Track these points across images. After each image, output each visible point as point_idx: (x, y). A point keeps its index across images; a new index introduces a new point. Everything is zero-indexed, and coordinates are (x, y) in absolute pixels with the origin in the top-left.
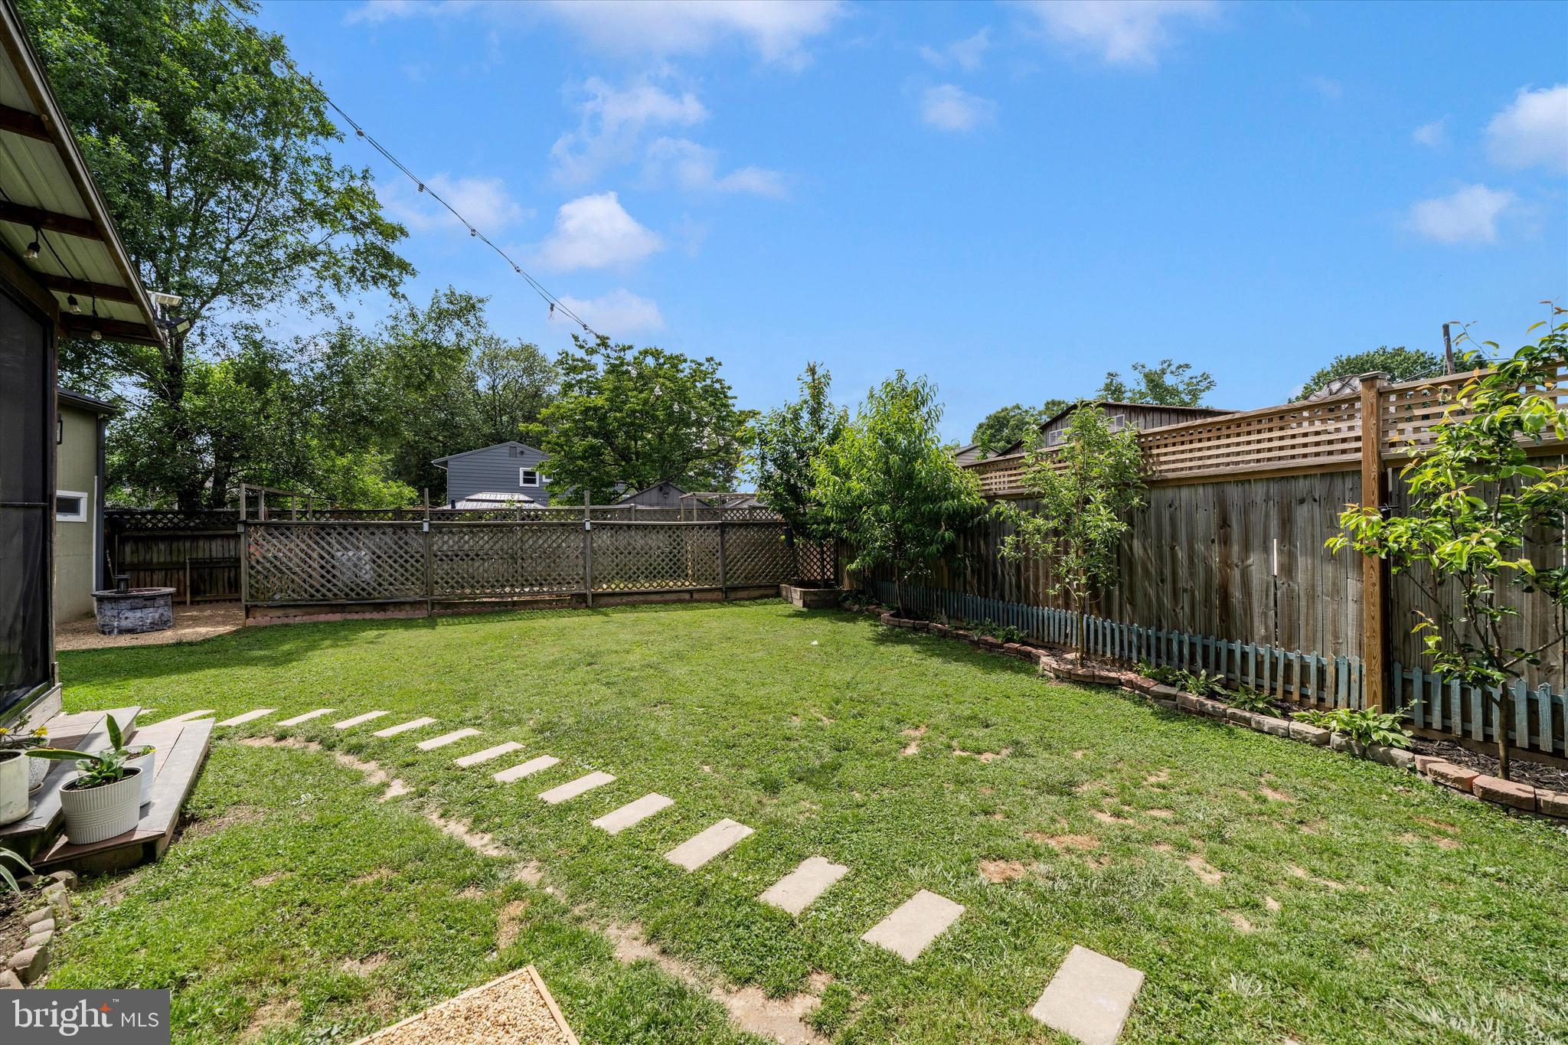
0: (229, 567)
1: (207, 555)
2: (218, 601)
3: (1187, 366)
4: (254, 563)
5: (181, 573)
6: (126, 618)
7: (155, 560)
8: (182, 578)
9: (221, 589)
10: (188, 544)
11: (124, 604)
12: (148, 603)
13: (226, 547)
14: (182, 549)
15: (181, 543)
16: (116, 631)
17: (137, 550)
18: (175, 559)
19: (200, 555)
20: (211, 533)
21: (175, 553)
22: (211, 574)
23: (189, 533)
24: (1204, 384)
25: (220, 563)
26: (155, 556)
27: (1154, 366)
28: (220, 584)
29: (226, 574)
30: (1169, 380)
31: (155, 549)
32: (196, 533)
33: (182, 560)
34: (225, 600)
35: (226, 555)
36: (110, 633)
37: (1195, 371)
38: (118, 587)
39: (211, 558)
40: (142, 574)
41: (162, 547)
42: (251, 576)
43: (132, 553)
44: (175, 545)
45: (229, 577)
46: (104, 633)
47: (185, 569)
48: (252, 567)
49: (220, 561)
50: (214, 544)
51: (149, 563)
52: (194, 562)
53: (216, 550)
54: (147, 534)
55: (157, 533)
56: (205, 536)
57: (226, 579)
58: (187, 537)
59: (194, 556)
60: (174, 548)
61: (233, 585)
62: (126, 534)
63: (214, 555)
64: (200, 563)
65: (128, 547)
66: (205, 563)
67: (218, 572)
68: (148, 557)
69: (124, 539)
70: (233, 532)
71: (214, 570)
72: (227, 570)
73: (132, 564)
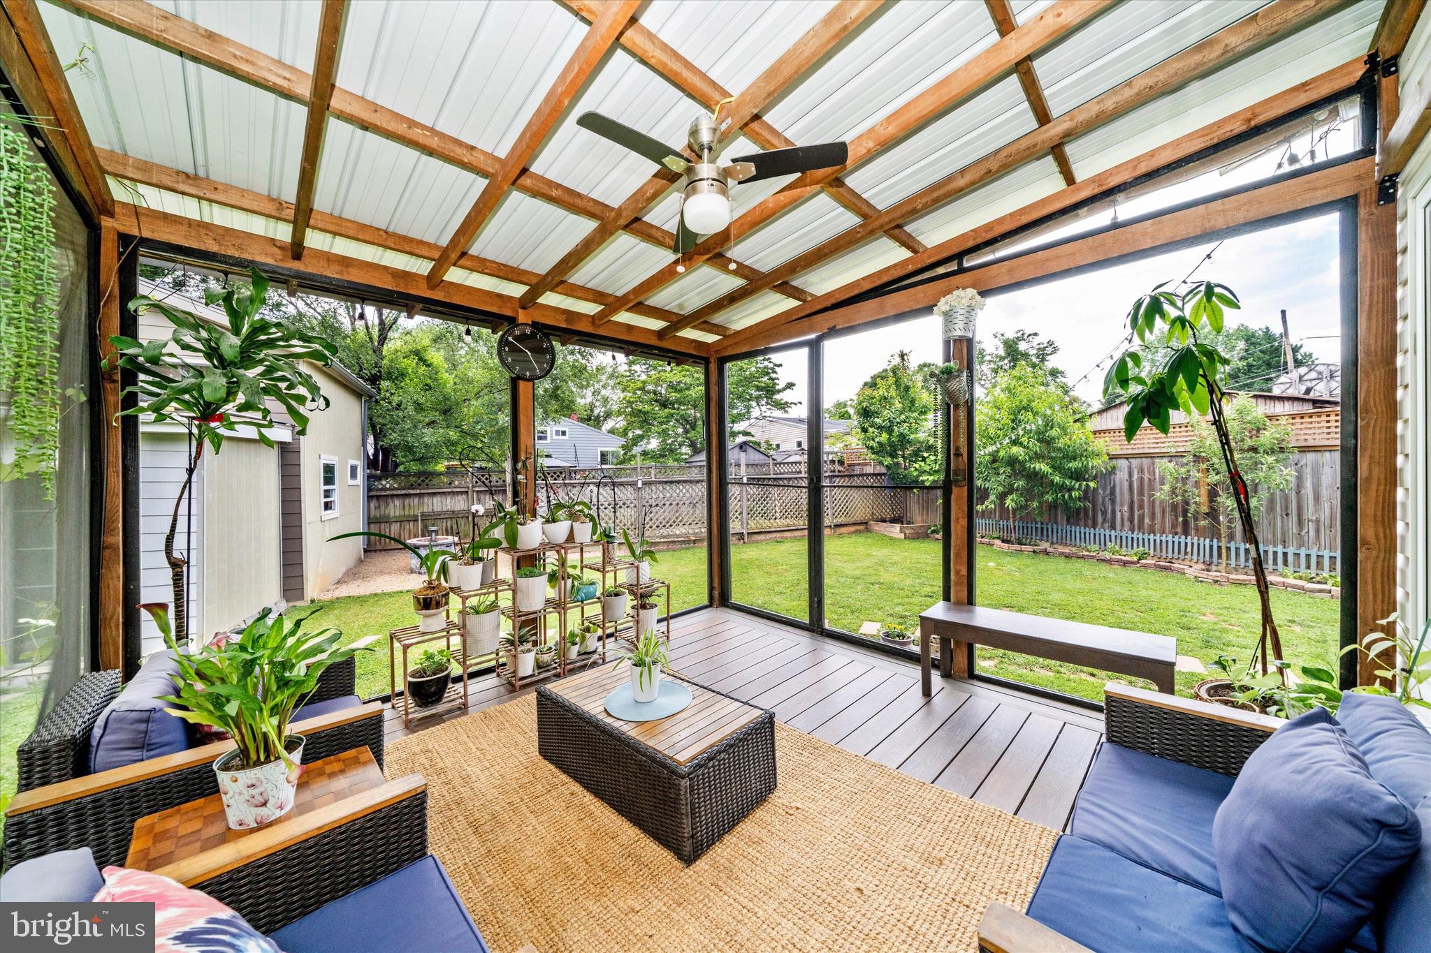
0: (446, 518)
1: (430, 510)
3: (1036, 334)
7: (392, 515)
8: (412, 528)
10: (416, 500)
13: (444, 502)
14: (412, 505)
15: (411, 500)
17: (379, 506)
18: (407, 512)
19: (426, 510)
20: (434, 491)
21: (407, 508)
24: (1049, 350)
25: (439, 515)
27: (1011, 335)
29: (444, 524)
30: (1022, 346)
31: (391, 504)
33: (412, 514)
35: (444, 509)
37: (1043, 339)
39: (433, 511)
40: (383, 525)
43: (375, 508)
44: (407, 501)
45: (447, 527)
47: (417, 520)
49: (440, 513)
50: (435, 500)
51: (388, 517)
52: (423, 514)
53: (438, 504)
54: (388, 493)
55: (395, 492)
56: (428, 494)
57: (444, 528)
58: (416, 495)
59: (422, 510)
60: (406, 504)
61: (450, 533)
62: (373, 493)
63: (435, 509)
64: (426, 516)
65: (377, 503)
66: (430, 515)
67: (438, 523)
68: (387, 512)
69: (377, 497)
70: (450, 490)
71: (436, 521)
72: (444, 521)
73: (376, 518)
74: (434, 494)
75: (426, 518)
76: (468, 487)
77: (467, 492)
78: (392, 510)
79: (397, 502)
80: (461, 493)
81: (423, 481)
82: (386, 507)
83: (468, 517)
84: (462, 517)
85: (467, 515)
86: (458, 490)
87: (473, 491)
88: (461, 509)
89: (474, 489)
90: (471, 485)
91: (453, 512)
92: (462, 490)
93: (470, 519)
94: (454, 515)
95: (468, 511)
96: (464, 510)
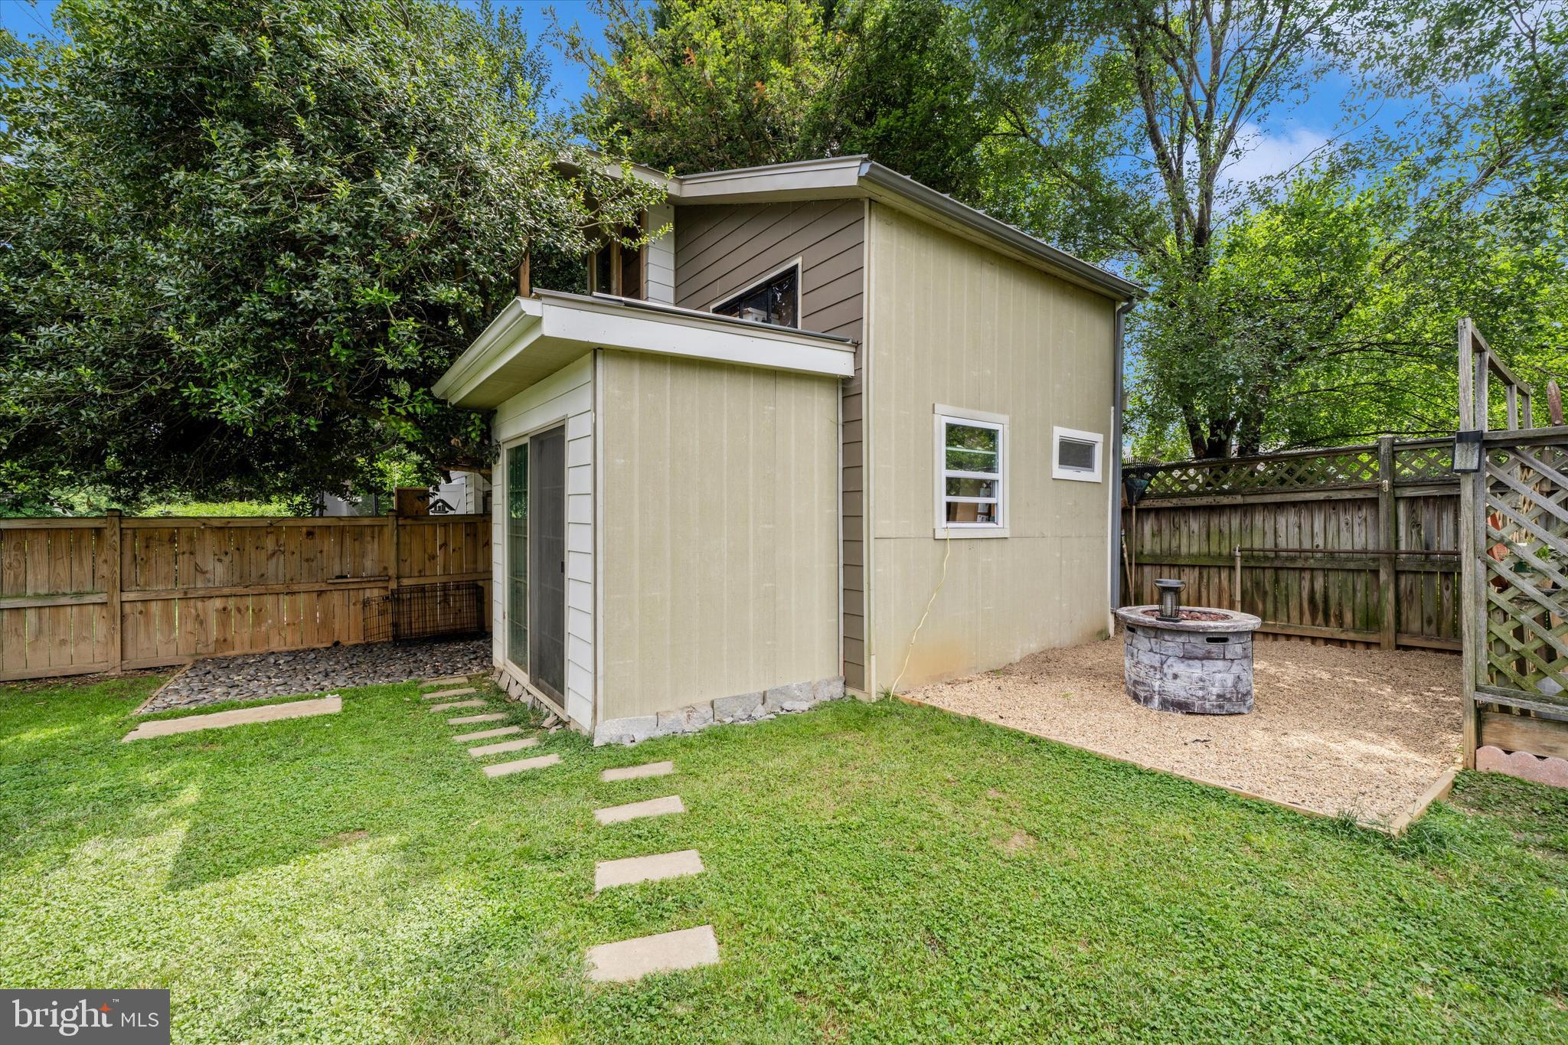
0: (1312, 570)
1: (1269, 544)
2: (1288, 637)
5: (1224, 574)
6: (1175, 676)
7: (1184, 550)
8: (1225, 583)
9: (1295, 614)
10: (1236, 522)
11: (1173, 645)
12: (1214, 647)
13: (1306, 528)
14: (1226, 531)
15: (1225, 519)
16: (1156, 699)
17: (1160, 531)
18: (1214, 549)
19: (1257, 545)
20: (1278, 498)
21: (1214, 538)
22: (1276, 586)
23: (1239, 499)
25: (1293, 559)
28: (1294, 603)
29: (1306, 584)
31: (1184, 529)
32: (1251, 500)
33: (1225, 551)
34: (1302, 638)
35: (1307, 545)
36: (1147, 700)
38: (1161, 602)
39: (1276, 550)
40: (1166, 571)
41: (1195, 525)
42: (1494, 609)
43: (1153, 535)
44: (1215, 522)
45: (1312, 591)
46: (1136, 697)
47: (1232, 568)
49: (1296, 556)
50: (1282, 521)
51: (1178, 555)
52: (1249, 555)
53: (1287, 532)
54: (1175, 502)
55: (1188, 502)
56: (1265, 506)
57: (1305, 595)
58: (1234, 507)
59: (1247, 545)
60: (1214, 529)
61: (1320, 608)
62: (1146, 504)
63: (1282, 543)
64: (1258, 559)
65: (1149, 526)
66: (1266, 558)
67: (1290, 579)
68: (1174, 544)
69: (1143, 512)
70: (1322, 496)
71: (1283, 575)
72: (1307, 575)
73: (1153, 555)
74: (1280, 506)
75: (1254, 562)
76: (1377, 488)
77: (1374, 503)
78: (1184, 541)
79: (1195, 524)
80: (1358, 503)
81: (1291, 472)
82: (1172, 535)
83: (1376, 573)
84: (1359, 571)
85: (1372, 565)
86: (1348, 495)
87: (1397, 499)
88: (1358, 547)
89: (1399, 493)
90: (1385, 482)
91: (1332, 555)
92: (1359, 495)
93: (1383, 576)
94: (1334, 562)
95: (1377, 556)
96: (1365, 551)
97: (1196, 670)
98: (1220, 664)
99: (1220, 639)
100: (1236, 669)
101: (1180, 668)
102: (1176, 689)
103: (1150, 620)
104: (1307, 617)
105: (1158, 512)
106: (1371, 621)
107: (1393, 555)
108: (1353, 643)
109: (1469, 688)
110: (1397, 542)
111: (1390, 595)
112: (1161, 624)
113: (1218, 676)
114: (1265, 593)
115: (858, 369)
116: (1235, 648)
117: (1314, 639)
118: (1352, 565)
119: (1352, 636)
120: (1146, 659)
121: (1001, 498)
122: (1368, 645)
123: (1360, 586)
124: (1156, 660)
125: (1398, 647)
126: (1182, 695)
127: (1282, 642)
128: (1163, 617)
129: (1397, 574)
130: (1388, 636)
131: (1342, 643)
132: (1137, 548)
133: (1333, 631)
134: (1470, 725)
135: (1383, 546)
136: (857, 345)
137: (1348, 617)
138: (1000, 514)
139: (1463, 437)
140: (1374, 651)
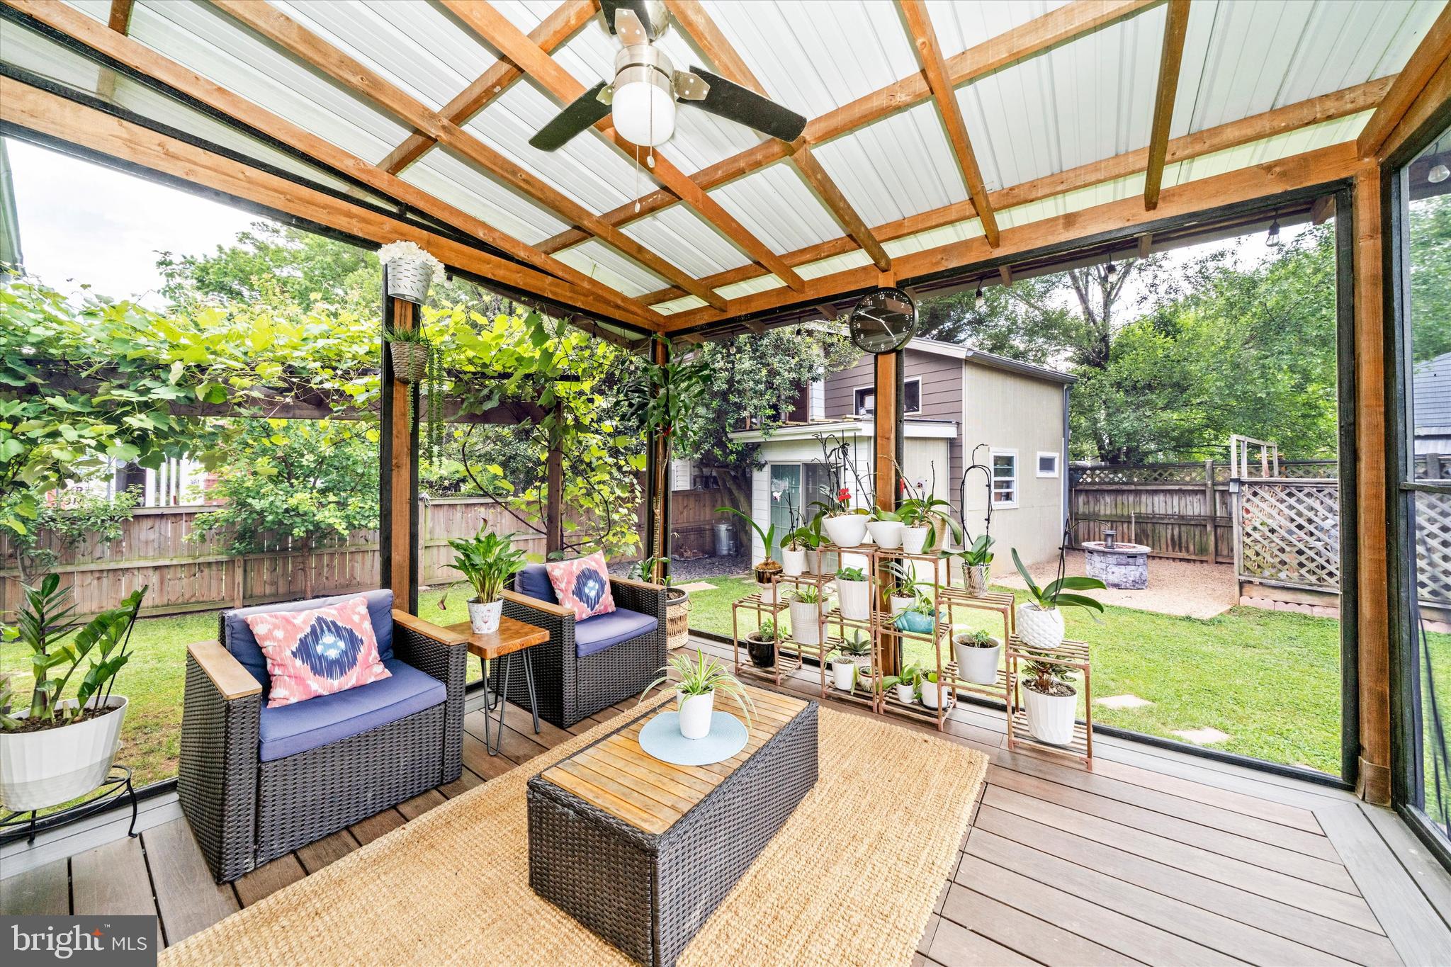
0: (1173, 524)
1: (1150, 511)
2: (1160, 558)
4: (1249, 529)
5: (1125, 525)
6: (1113, 573)
7: (1102, 512)
8: (1126, 530)
9: (1164, 546)
10: (1131, 498)
11: (1112, 559)
12: (1131, 560)
13: (1169, 503)
14: (1126, 503)
15: (1125, 497)
17: (1088, 502)
18: (1119, 512)
19: (1143, 511)
20: (1154, 488)
21: (1119, 506)
22: (1153, 531)
23: (1133, 487)
25: (1162, 519)
26: (1102, 508)
28: (1163, 541)
29: (1169, 531)
31: (1102, 502)
32: (1139, 488)
33: (1126, 513)
34: (1168, 558)
35: (1170, 512)
38: (1105, 540)
39: (1153, 514)
42: (1245, 545)
43: (1085, 504)
44: (1119, 498)
45: (1173, 535)
47: (1130, 522)
48: (1249, 535)
50: (1156, 499)
51: (1098, 515)
52: (1139, 516)
53: (1159, 505)
54: (1097, 487)
55: (1105, 487)
56: (1147, 491)
57: (1169, 537)
58: (1130, 491)
59: (1138, 511)
60: (1119, 502)
61: (1177, 544)
62: (1081, 487)
63: (1157, 511)
64: (1144, 518)
65: (1081, 499)
66: (1148, 518)
67: (1161, 529)
68: (1097, 509)
69: (1079, 492)
70: (1177, 488)
71: (1157, 526)
72: (1170, 527)
73: (1084, 514)
74: (1155, 492)
75: (1141, 520)
76: (1205, 485)
77: (1203, 492)
79: (1108, 499)
80: (1195, 492)
81: (1160, 475)
82: (1095, 504)
83: (1205, 526)
84: (1197, 525)
85: (1203, 523)
86: (1190, 488)
87: (1215, 491)
88: (1196, 514)
89: (1216, 488)
90: (1209, 482)
91: (1182, 517)
92: (1196, 488)
93: (1209, 528)
94: (1182, 520)
95: (1205, 518)
96: (1200, 516)
97: (1123, 570)
98: (1133, 567)
99: (1134, 556)
100: (1140, 569)
101: (1115, 569)
102: (1113, 579)
103: (1101, 548)
104: (1170, 548)
105: (1087, 491)
106: (1203, 550)
107: (1213, 518)
108: (1194, 561)
109: (1236, 574)
110: (1215, 512)
111: (1212, 538)
112: (1106, 550)
113: (1132, 572)
114: (1148, 536)
115: (960, 434)
116: (1140, 561)
117: (1174, 559)
118: (1193, 523)
119: (1193, 557)
120: (1098, 565)
121: (1015, 489)
122: (1202, 562)
123: (1197, 533)
124: (1103, 566)
125: (1217, 563)
126: (1116, 581)
127: (1157, 560)
128: (1106, 547)
129: (1216, 527)
130: (1211, 557)
131: (1188, 561)
132: (1075, 510)
133: (1184, 555)
134: (1237, 588)
135: (1208, 514)
136: (958, 424)
137: (1191, 548)
138: (1015, 497)
139: (1233, 480)
140: (1205, 564)
